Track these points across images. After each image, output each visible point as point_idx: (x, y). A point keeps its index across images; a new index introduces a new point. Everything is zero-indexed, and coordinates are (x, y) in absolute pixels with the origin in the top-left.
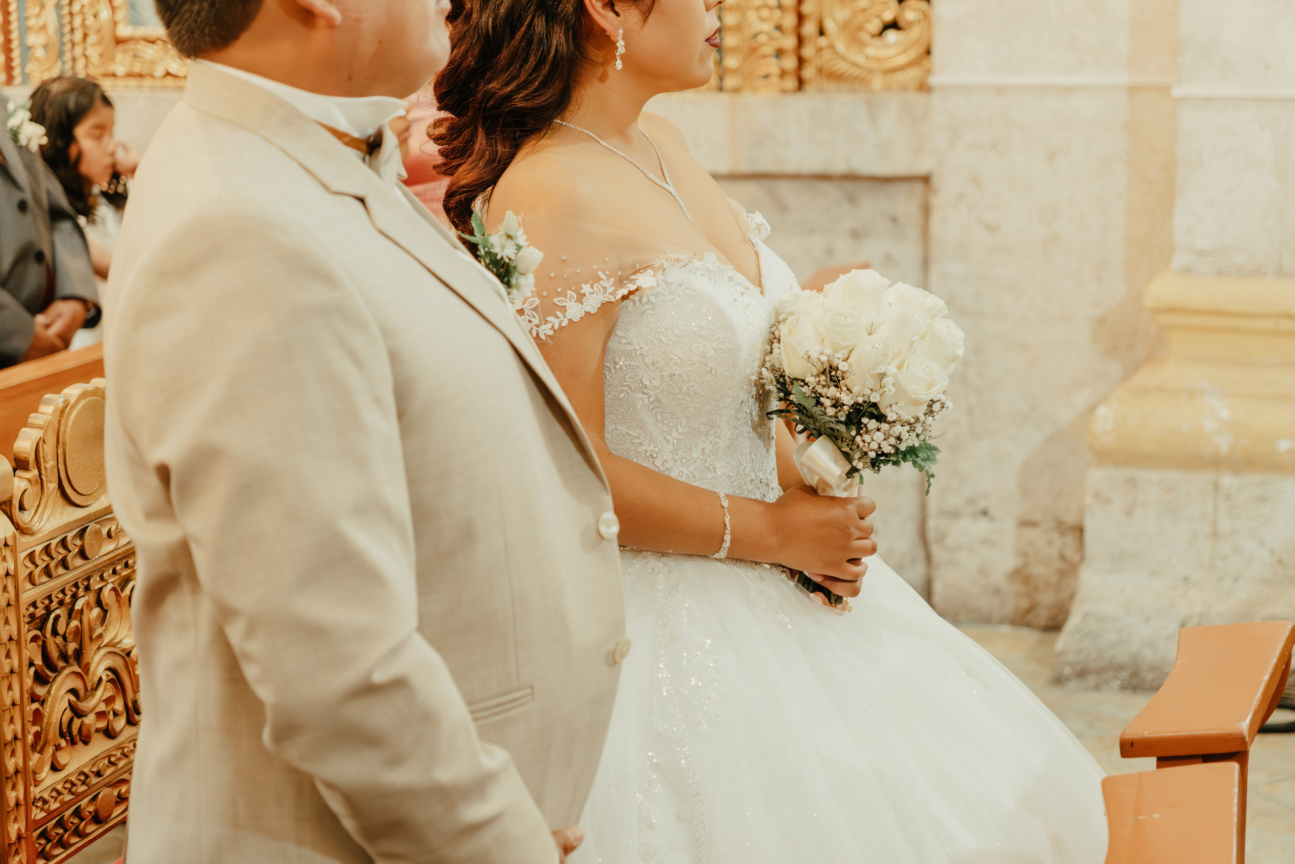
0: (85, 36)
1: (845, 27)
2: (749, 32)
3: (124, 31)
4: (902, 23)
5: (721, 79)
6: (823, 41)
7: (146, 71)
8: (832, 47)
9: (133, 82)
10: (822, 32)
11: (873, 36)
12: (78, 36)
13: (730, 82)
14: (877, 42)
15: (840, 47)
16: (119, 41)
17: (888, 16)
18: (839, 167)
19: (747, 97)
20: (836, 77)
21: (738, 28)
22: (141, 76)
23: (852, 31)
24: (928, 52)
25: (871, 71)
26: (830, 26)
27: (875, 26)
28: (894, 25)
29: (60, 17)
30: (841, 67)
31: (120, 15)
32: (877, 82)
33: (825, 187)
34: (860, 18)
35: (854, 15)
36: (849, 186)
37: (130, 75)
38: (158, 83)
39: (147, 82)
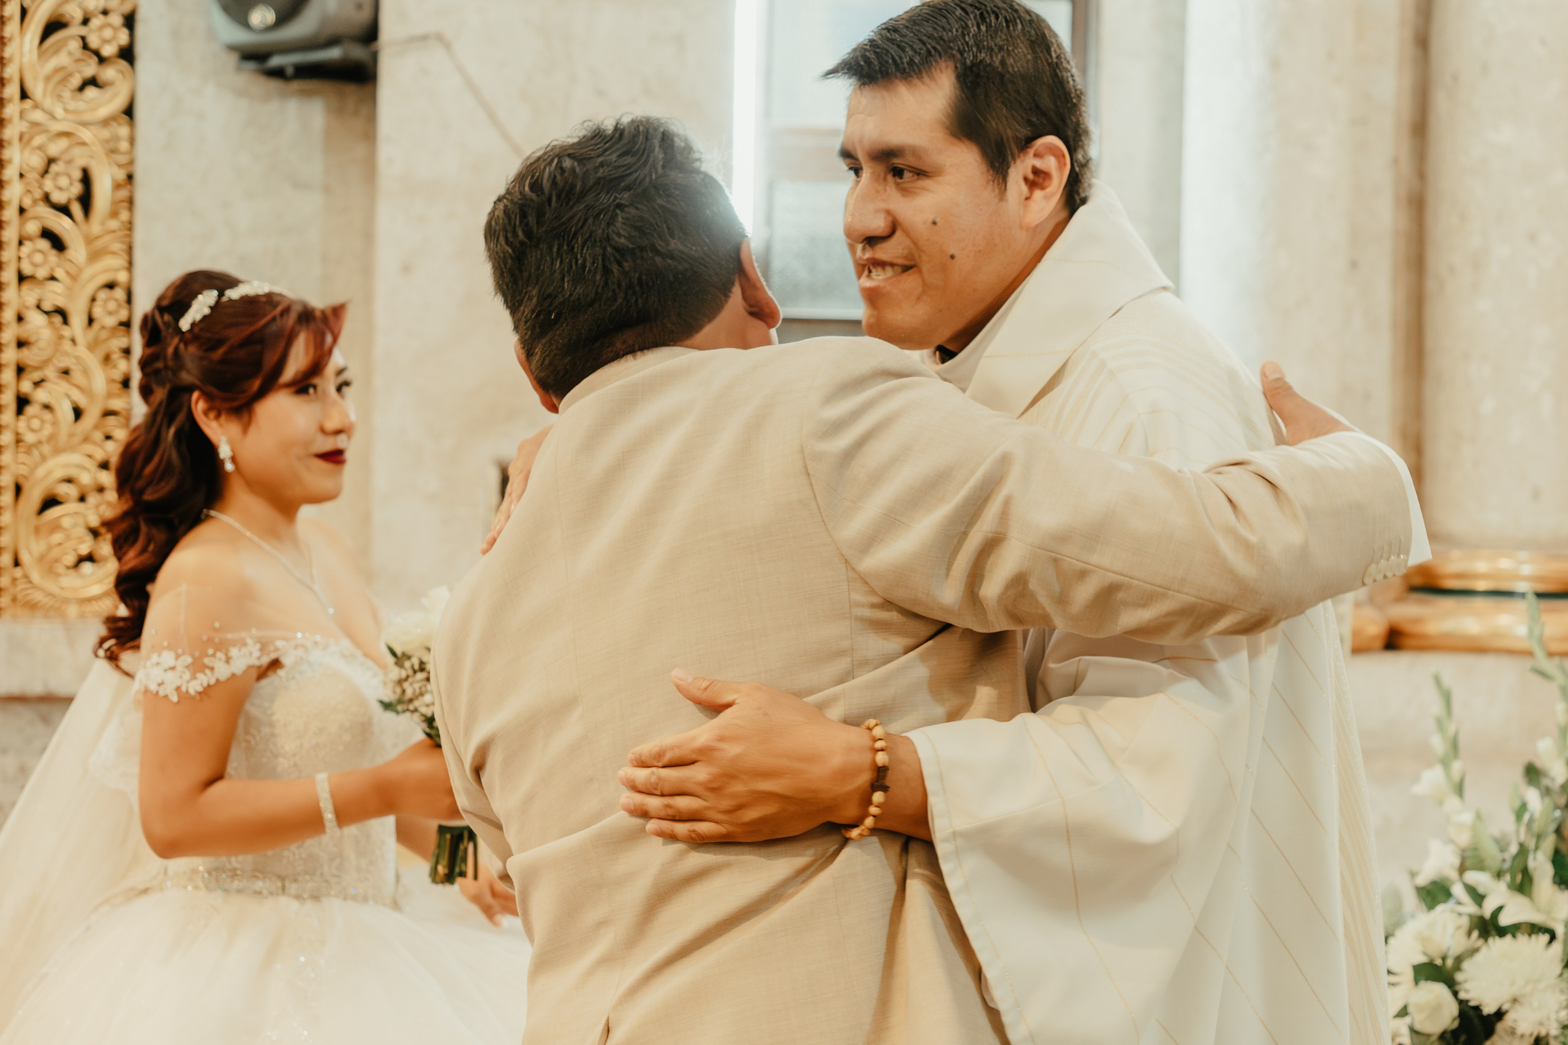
1: (41, 558)
4: (96, 556)
6: (18, 572)
8: (26, 576)
10: (17, 563)
11: (68, 568)
14: (71, 571)
15: (36, 577)
17: (84, 550)
18: (36, 688)
20: (32, 606)
23: (49, 565)
25: (66, 601)
26: (25, 557)
27: (71, 559)
28: (90, 558)
30: (37, 596)
32: (72, 611)
33: (19, 708)
34: (55, 553)
35: (50, 548)
36: (44, 708)
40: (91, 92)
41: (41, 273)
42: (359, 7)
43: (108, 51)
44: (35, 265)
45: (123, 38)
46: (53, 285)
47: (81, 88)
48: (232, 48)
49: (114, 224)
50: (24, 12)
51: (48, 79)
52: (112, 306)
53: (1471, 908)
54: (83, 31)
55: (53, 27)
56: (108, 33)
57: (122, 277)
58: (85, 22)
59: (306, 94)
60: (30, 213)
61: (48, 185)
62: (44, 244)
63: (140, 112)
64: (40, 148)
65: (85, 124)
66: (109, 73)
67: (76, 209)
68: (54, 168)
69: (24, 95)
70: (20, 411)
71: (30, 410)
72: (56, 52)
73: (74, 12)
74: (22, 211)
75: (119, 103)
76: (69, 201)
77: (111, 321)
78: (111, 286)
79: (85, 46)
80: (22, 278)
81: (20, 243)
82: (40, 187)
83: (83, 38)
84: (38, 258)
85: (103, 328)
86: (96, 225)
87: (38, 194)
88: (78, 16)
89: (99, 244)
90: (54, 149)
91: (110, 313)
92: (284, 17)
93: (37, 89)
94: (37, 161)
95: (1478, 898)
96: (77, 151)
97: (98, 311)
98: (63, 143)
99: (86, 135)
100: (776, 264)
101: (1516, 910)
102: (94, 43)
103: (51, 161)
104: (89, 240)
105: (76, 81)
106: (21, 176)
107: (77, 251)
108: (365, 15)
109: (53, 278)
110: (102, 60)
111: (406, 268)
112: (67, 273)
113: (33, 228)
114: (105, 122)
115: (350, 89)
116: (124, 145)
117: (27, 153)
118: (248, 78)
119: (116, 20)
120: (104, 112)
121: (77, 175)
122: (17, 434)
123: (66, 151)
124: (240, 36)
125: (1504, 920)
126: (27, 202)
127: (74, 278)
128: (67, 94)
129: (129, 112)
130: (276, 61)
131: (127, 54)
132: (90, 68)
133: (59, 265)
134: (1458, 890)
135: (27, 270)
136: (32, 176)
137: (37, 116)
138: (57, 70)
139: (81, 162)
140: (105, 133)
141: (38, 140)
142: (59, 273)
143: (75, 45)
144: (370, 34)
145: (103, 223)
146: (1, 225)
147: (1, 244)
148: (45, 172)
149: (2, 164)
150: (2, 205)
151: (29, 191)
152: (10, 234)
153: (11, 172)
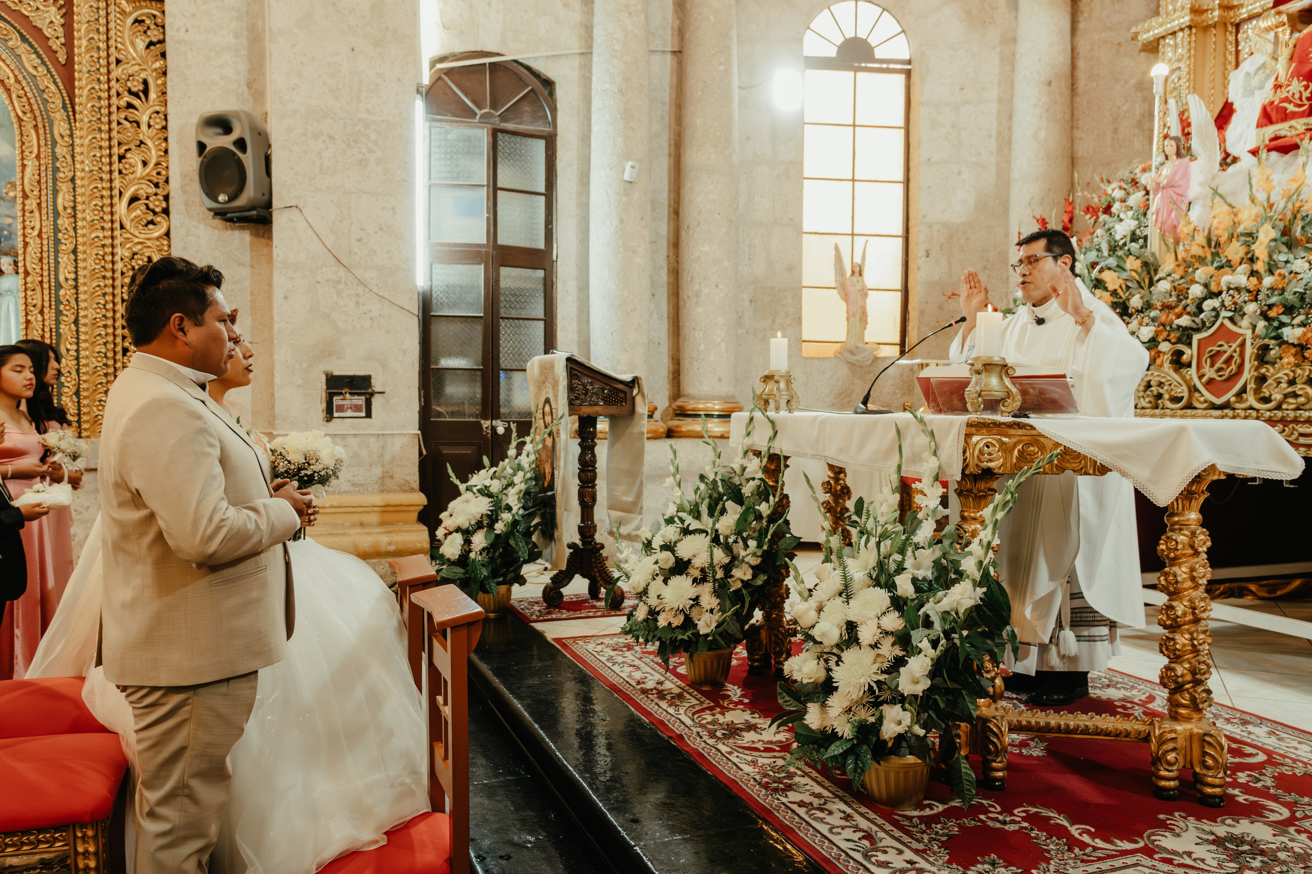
2: (93, 415)
5: (80, 433)
13: (84, 434)
19: (93, 439)
21: (88, 413)
40: (151, 226)
42: (263, 195)
43: (157, 210)
45: (164, 205)
47: (146, 225)
48: (210, 210)
50: (121, 193)
51: (132, 220)
53: (681, 525)
54: (147, 202)
55: (134, 199)
56: (157, 203)
58: (147, 198)
59: (243, 228)
61: (134, 264)
63: (172, 235)
64: (130, 248)
65: (149, 239)
66: (159, 219)
68: (136, 257)
69: (122, 227)
70: (124, 354)
71: (128, 354)
72: (135, 210)
73: (142, 193)
74: (123, 273)
75: (163, 230)
79: (148, 208)
81: (122, 286)
82: (130, 264)
83: (147, 205)
87: (129, 267)
88: (145, 195)
90: (135, 250)
92: (232, 198)
93: (127, 224)
94: (128, 254)
95: (682, 521)
96: (145, 250)
98: (140, 247)
99: (149, 243)
100: (434, 295)
101: (695, 525)
102: (151, 206)
103: (135, 254)
105: (145, 221)
106: (122, 260)
108: (266, 197)
110: (155, 213)
111: (286, 298)
114: (157, 239)
115: (261, 226)
116: (166, 248)
117: (124, 251)
118: (218, 222)
119: (161, 198)
120: (156, 234)
122: (123, 363)
123: (142, 249)
124: (214, 205)
125: (691, 528)
126: (125, 270)
128: (141, 227)
129: (167, 234)
130: (229, 215)
131: (166, 211)
132: (150, 217)
134: (676, 519)
136: (127, 260)
137: (128, 235)
138: (136, 217)
139: (147, 254)
140: (158, 243)
141: (128, 246)
143: (143, 208)
144: (269, 205)
146: (113, 279)
147: (113, 287)
148: (133, 258)
149: (113, 254)
150: (113, 271)
151: (126, 266)
152: (118, 283)
153: (117, 258)
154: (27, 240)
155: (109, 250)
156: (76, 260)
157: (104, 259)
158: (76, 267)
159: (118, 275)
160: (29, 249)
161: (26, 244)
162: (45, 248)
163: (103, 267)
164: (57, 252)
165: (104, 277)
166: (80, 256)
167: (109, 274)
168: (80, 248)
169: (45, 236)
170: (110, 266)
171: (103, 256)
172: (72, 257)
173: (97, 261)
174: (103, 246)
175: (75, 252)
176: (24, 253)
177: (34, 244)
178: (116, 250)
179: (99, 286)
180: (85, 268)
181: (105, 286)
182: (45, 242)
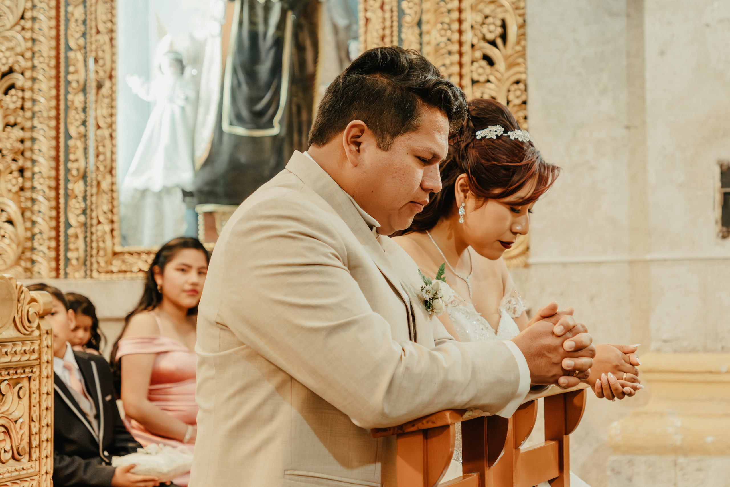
0: (98, 251)
3: (118, 249)
7: (129, 269)
9: (121, 275)
12: (94, 252)
16: (115, 254)
22: (125, 272)
24: (528, 249)
29: (86, 242)
31: (117, 240)
37: (120, 272)
38: (134, 275)
39: (128, 275)
41: (482, 79)
44: (480, 75)
46: (489, 85)
49: (518, 48)
52: (518, 93)
57: (523, 77)
60: (477, 47)
61: (485, 29)
62: (484, 63)
64: (481, 10)
67: (499, 42)
68: (488, 21)
74: (473, 46)
76: (496, 37)
77: (518, 102)
78: (517, 82)
80: (474, 82)
81: (472, 62)
82: (481, 32)
84: (481, 71)
85: (515, 106)
86: (509, 50)
87: (480, 35)
89: (511, 60)
90: (488, 10)
91: (518, 97)
94: (479, 18)
96: (499, 10)
97: (511, 97)
98: (492, 7)
103: (486, 17)
104: (506, 58)
106: (472, 27)
107: (501, 65)
109: (488, 81)
112: (496, 77)
113: (478, 54)
116: (522, 4)
117: (474, 14)
121: (499, 23)
123: (493, 11)
126: (475, 41)
127: (499, 80)
133: (491, 74)
135: (476, 77)
136: (477, 27)
139: (501, 16)
141: (480, 7)
142: (492, 78)
145: (513, 48)
146: (461, 54)
147: (461, 65)
148: (483, 23)
149: (460, 21)
150: (461, 43)
151: (476, 35)
152: (466, 59)
153: (466, 26)
154: (369, 15)
155: (455, 15)
156: (421, 35)
157: (450, 29)
158: (421, 44)
159: (466, 48)
160: (370, 26)
161: (367, 20)
162: (388, 23)
163: (449, 40)
164: (400, 26)
165: (450, 53)
166: (425, 27)
167: (455, 48)
168: (425, 18)
169: (387, 7)
170: (456, 37)
171: (449, 24)
172: (417, 31)
173: (443, 32)
174: (449, 11)
175: (419, 24)
176: (366, 32)
177: (375, 16)
178: (464, 16)
179: (444, 65)
180: (428, 43)
181: (452, 64)
182: (388, 15)
